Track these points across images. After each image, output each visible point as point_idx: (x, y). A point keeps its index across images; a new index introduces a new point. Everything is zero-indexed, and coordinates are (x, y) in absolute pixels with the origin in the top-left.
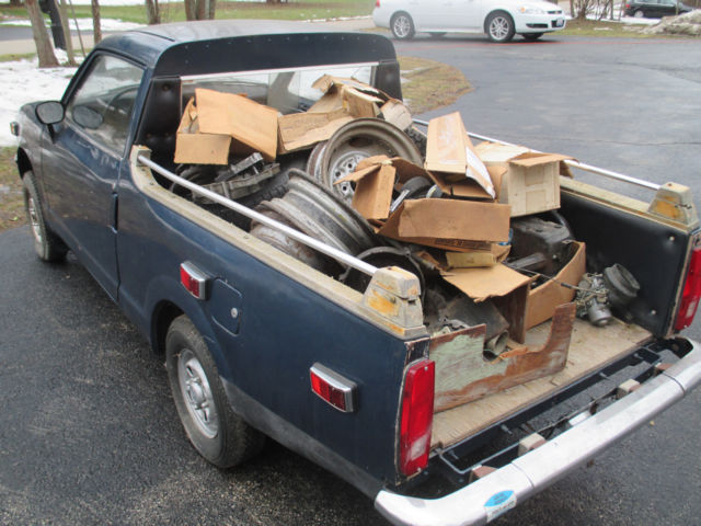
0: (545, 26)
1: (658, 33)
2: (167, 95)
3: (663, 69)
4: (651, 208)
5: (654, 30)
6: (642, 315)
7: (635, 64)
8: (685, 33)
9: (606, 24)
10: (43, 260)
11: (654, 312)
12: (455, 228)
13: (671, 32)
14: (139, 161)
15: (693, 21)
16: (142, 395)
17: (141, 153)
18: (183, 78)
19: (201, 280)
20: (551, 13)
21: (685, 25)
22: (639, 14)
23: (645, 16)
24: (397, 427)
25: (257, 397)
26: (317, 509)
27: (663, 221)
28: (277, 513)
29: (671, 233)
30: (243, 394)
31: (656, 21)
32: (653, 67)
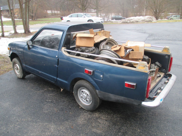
0: (100, 22)
1: (121, 23)
2: (69, 36)
3: (127, 30)
4: (162, 51)
5: (120, 22)
6: (162, 70)
7: (121, 29)
8: (127, 23)
9: (109, 22)
10: (20, 79)
11: (164, 69)
12: (136, 56)
13: (124, 23)
14: (65, 50)
15: (128, 20)
16: (64, 101)
17: (65, 49)
18: (72, 33)
19: (92, 71)
20: (101, 20)
21: (126, 21)
22: (114, 19)
23: (116, 20)
24: (146, 89)
25: (107, 92)
26: (114, 115)
27: (165, 53)
28: (107, 117)
29: (167, 55)
30: (103, 92)
31: (120, 21)
32: (125, 30)
